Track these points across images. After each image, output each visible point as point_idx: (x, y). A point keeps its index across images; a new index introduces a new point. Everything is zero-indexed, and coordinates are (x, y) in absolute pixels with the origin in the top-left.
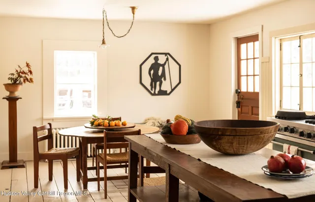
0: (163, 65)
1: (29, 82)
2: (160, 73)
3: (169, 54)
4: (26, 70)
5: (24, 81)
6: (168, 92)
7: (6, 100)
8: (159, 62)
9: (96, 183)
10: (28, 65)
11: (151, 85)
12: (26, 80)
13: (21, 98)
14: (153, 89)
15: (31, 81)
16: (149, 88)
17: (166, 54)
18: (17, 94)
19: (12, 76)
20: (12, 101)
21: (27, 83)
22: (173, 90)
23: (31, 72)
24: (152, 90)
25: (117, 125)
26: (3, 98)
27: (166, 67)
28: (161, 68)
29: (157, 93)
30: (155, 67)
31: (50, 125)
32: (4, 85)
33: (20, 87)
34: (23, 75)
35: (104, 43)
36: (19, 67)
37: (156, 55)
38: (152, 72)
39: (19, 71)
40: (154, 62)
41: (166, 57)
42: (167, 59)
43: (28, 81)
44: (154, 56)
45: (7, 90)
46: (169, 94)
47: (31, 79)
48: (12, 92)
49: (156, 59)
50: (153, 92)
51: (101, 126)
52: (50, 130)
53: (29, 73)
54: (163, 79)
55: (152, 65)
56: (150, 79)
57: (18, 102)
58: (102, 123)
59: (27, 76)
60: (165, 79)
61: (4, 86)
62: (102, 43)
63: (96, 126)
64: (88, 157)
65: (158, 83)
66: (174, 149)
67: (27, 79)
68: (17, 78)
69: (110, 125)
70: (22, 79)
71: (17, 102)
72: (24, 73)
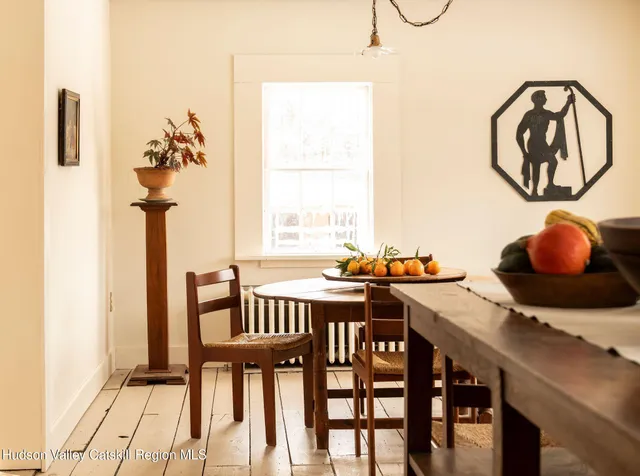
0: (559, 117)
1: (196, 162)
2: (550, 136)
3: (576, 84)
4: (188, 130)
5: (185, 162)
6: (574, 192)
7: (138, 208)
8: (546, 107)
9: (351, 433)
10: (192, 119)
11: (525, 171)
12: (188, 156)
13: (175, 204)
14: (531, 183)
15: (201, 159)
16: (519, 180)
17: (567, 85)
18: (167, 194)
19: (153, 147)
20: (155, 211)
21: (191, 165)
22: (587, 186)
23: (200, 137)
24: (526, 184)
25: (411, 271)
26: (133, 205)
27: (568, 120)
28: (553, 125)
29: (540, 192)
30: (536, 120)
31: (235, 270)
32: (135, 170)
33: (174, 177)
34: (182, 146)
35: (374, 42)
36: (170, 122)
37: (538, 89)
38: (527, 135)
39: (171, 136)
40: (531, 106)
41: (569, 93)
42: (571, 99)
43: (192, 159)
44: (531, 91)
45: (143, 183)
46: (577, 197)
47: (200, 155)
48: (154, 189)
49: (539, 98)
50: (529, 192)
51: (367, 273)
52: (235, 284)
53: (196, 142)
54: (558, 155)
55: (528, 115)
56: (522, 155)
57: (169, 214)
58: (370, 267)
59: (189, 146)
60: (565, 156)
61: (135, 174)
62: (369, 43)
63: (354, 274)
64: (329, 365)
65: (544, 167)
66: (534, 319)
67: (191, 156)
68: (167, 152)
69: (393, 271)
70: (178, 157)
71: (167, 213)
72: (183, 139)
